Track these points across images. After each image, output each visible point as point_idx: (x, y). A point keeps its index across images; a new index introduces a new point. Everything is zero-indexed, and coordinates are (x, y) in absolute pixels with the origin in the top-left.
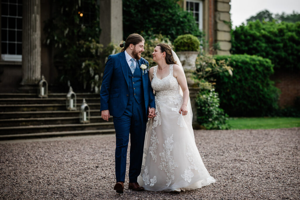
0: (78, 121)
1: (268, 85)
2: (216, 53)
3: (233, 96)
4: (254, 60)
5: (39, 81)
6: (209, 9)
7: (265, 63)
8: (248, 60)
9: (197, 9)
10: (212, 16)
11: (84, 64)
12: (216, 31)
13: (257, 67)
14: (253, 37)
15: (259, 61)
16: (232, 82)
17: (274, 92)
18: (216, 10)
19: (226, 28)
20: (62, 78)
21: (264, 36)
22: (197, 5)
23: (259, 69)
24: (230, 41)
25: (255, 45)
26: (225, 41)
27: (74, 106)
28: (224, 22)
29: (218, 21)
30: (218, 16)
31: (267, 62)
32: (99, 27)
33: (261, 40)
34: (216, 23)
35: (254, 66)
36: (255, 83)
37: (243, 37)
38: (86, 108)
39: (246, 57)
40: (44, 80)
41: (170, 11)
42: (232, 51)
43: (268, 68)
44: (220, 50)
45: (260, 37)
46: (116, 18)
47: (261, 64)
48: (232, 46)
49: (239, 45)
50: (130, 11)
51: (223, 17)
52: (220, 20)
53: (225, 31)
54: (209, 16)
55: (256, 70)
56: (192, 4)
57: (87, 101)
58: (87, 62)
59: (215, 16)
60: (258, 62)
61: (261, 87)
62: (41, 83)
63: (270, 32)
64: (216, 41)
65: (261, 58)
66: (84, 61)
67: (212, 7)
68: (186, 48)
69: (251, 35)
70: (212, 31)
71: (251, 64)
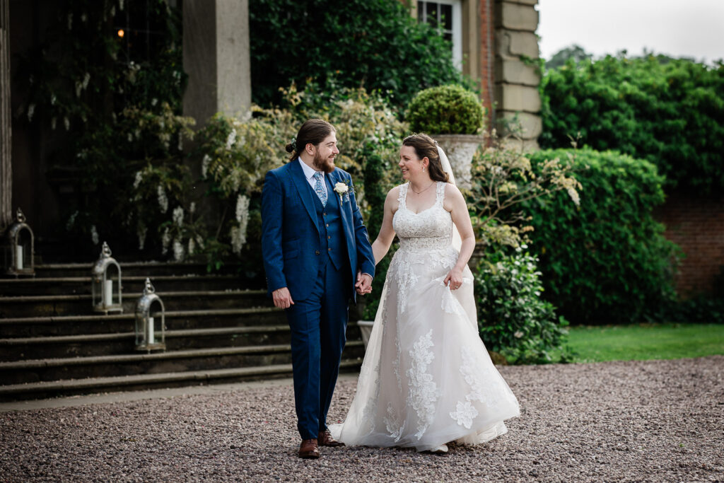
0: (130, 345)
1: (649, 233)
3: (557, 267)
4: (610, 164)
5: (10, 227)
6: (480, 22)
7: (640, 172)
8: (596, 163)
9: (448, 23)
10: (489, 42)
11: (139, 177)
12: (500, 83)
13: (621, 182)
15: (626, 166)
16: (554, 227)
17: (665, 252)
18: (498, 25)
19: (527, 76)
20: (73, 219)
21: (629, 98)
22: (447, 10)
24: (538, 114)
25: (608, 123)
26: (525, 112)
27: (115, 300)
28: (522, 58)
29: (504, 56)
30: (504, 41)
31: (645, 170)
33: (622, 111)
34: (498, 62)
35: (613, 179)
36: (616, 228)
37: (573, 101)
38: (155, 306)
39: (590, 157)
40: (23, 225)
41: (382, 23)
43: (647, 188)
45: (619, 100)
46: (232, 41)
47: (631, 176)
50: (269, 23)
51: (517, 44)
52: (510, 54)
53: (523, 85)
54: (481, 42)
55: (619, 192)
56: (431, 6)
57: (157, 286)
58: (150, 170)
59: (496, 44)
60: (622, 170)
61: (632, 241)
62: (15, 231)
63: (645, 87)
64: (501, 111)
65: (629, 160)
66: (140, 168)
67: (488, 16)
68: (445, 125)
69: (595, 97)
70: (490, 84)
71: (603, 175)
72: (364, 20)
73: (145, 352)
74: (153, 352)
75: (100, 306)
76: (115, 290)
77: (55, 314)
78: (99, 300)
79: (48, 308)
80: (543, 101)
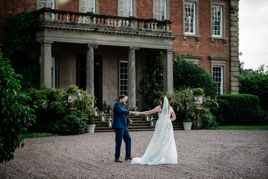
1: (256, 109)
2: (231, 93)
3: (235, 115)
4: (247, 97)
5: (135, 109)
6: (226, 70)
8: (243, 96)
9: (220, 70)
10: (228, 74)
12: (230, 81)
13: (249, 100)
14: (252, 84)
15: (250, 97)
16: (234, 108)
17: (261, 112)
18: (230, 71)
19: (236, 80)
20: (147, 107)
21: (258, 82)
22: (220, 69)
23: (250, 101)
24: (239, 86)
26: (236, 86)
28: (235, 76)
29: (231, 76)
30: (231, 73)
31: (255, 97)
32: (162, 84)
33: (256, 85)
34: (230, 77)
35: (247, 99)
36: (248, 108)
40: (137, 108)
41: (198, 74)
42: (240, 92)
43: (256, 101)
44: (233, 91)
45: (255, 83)
46: (170, 80)
47: (251, 98)
48: (240, 89)
49: (244, 88)
50: (178, 76)
51: (234, 74)
52: (232, 76)
53: (235, 81)
54: (227, 74)
55: (248, 101)
56: (217, 68)
58: (156, 100)
59: (230, 74)
60: (249, 98)
61: (251, 110)
62: (136, 109)
63: (262, 81)
64: (230, 86)
65: (252, 96)
67: (228, 69)
68: (197, 94)
69: (251, 83)
70: (228, 81)
71: (244, 99)
72: (195, 74)
73: (151, 126)
74: (152, 126)
75: (146, 120)
76: (149, 118)
77: (140, 121)
78: (146, 119)
79: (139, 120)
80: (239, 84)
